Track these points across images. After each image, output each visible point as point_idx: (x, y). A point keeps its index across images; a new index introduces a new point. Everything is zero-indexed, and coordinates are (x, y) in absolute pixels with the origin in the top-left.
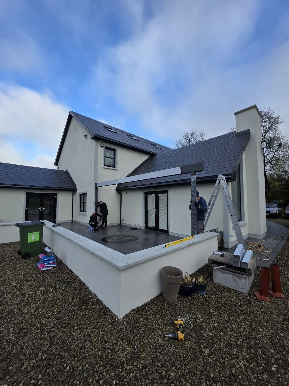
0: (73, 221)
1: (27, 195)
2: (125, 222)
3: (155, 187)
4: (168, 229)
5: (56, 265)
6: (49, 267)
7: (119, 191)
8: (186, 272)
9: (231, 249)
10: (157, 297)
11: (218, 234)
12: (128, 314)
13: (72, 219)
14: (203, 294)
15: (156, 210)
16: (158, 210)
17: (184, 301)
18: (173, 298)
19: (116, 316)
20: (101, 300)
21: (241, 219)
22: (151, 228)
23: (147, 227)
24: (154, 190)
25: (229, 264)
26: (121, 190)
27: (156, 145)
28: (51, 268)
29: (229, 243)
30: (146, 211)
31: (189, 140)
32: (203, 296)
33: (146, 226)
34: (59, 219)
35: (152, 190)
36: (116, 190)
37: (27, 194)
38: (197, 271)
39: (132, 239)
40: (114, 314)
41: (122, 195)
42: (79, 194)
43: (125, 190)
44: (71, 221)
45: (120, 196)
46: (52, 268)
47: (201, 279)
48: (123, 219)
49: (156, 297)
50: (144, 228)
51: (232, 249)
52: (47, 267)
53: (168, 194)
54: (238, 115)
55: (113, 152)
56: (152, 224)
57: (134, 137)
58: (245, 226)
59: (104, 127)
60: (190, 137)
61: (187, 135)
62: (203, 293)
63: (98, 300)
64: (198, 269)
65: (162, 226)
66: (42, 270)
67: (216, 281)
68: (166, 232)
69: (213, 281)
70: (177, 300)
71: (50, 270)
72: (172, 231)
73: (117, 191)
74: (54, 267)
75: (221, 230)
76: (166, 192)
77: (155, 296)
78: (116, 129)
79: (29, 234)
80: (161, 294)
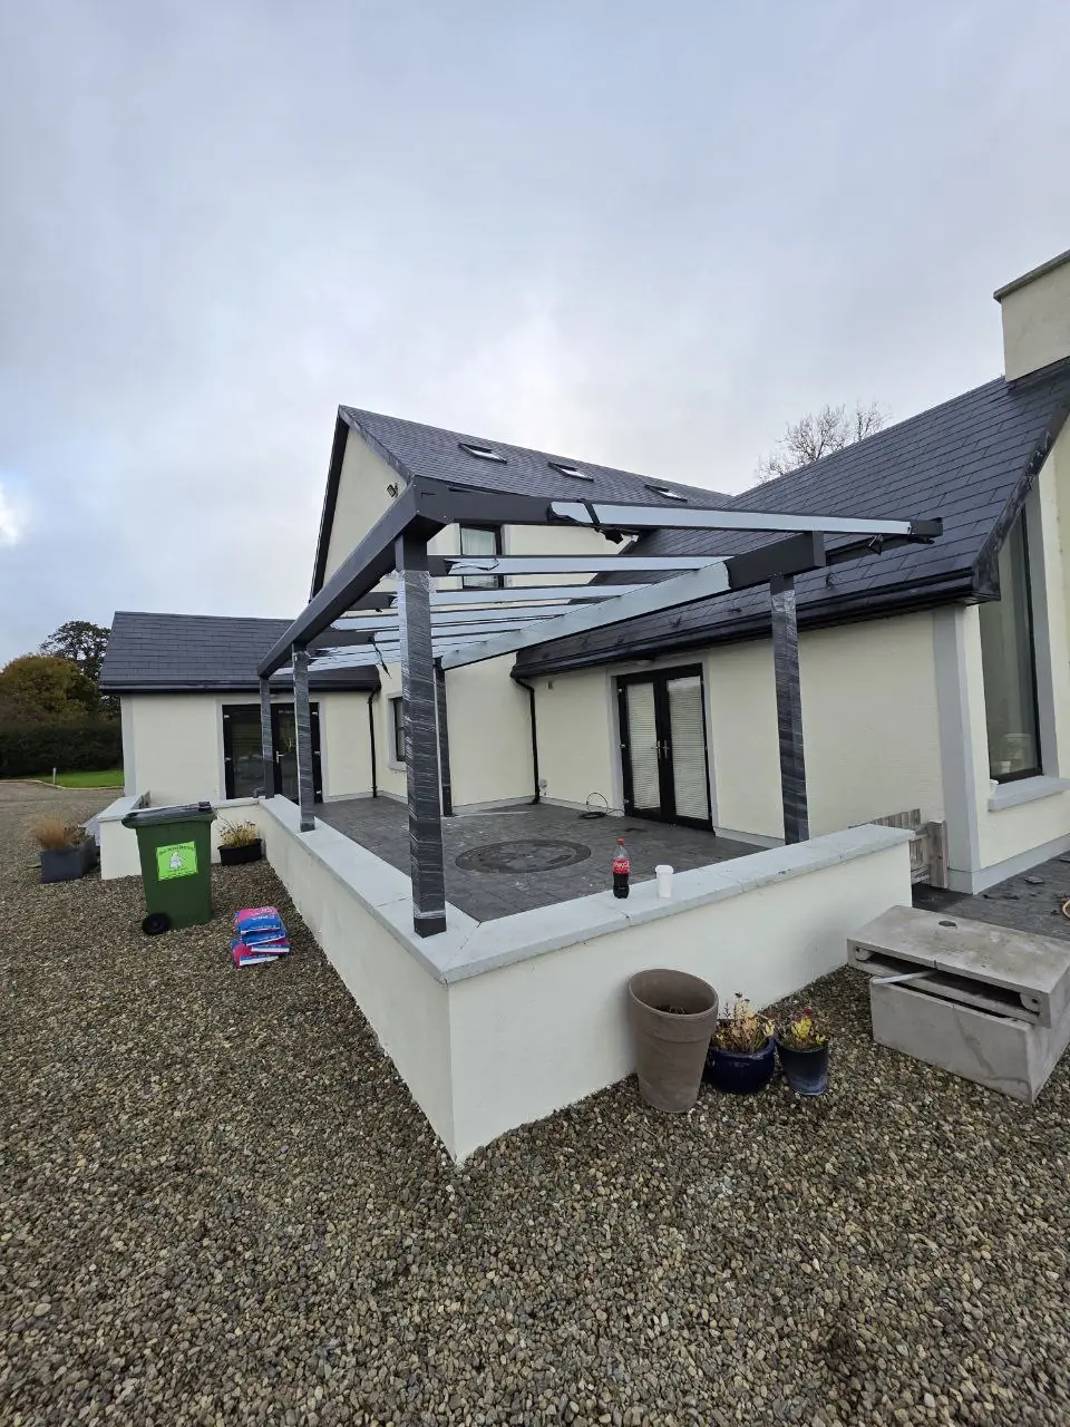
0: (378, 794)
1: (224, 713)
2: (550, 794)
3: (651, 655)
4: (710, 818)
5: (287, 950)
6: (266, 954)
7: (522, 680)
8: (739, 995)
9: (983, 899)
10: (616, 1087)
11: (909, 834)
12: (488, 1147)
13: (375, 787)
14: (810, 1089)
15: (662, 745)
16: (670, 745)
17: (723, 1114)
18: (678, 1097)
19: (444, 1150)
20: (405, 1086)
21: (1040, 765)
22: (647, 814)
23: (630, 809)
24: (647, 666)
25: (940, 968)
26: (529, 677)
27: (666, 490)
28: (270, 959)
29: (974, 869)
30: (623, 750)
31: (813, 450)
32: (812, 1096)
33: (626, 805)
34: (333, 789)
35: (642, 666)
36: (512, 675)
37: (226, 709)
38: (807, 989)
39: (569, 856)
40: (440, 1142)
41: (536, 694)
42: (391, 700)
43: (545, 673)
44: (372, 795)
45: (528, 696)
46: (277, 957)
47: (802, 1027)
48: (545, 781)
49: (614, 1086)
50: (620, 814)
51: (986, 896)
52: (257, 955)
53: (702, 679)
54: (1010, 300)
55: (491, 535)
56: (648, 795)
57: (574, 470)
58: (1058, 793)
59: (460, 446)
60: (815, 439)
61: (803, 431)
62: (815, 1085)
63: (397, 1083)
64: (813, 979)
65: (688, 803)
66: (242, 963)
67: (884, 1032)
68: (705, 826)
69: (870, 1034)
70: (696, 1106)
71: (266, 965)
72: (724, 822)
73: (518, 682)
74: (281, 955)
75: (933, 814)
76: (696, 670)
77: (606, 1084)
78: (503, 447)
79: (159, 850)
80: (633, 1079)
